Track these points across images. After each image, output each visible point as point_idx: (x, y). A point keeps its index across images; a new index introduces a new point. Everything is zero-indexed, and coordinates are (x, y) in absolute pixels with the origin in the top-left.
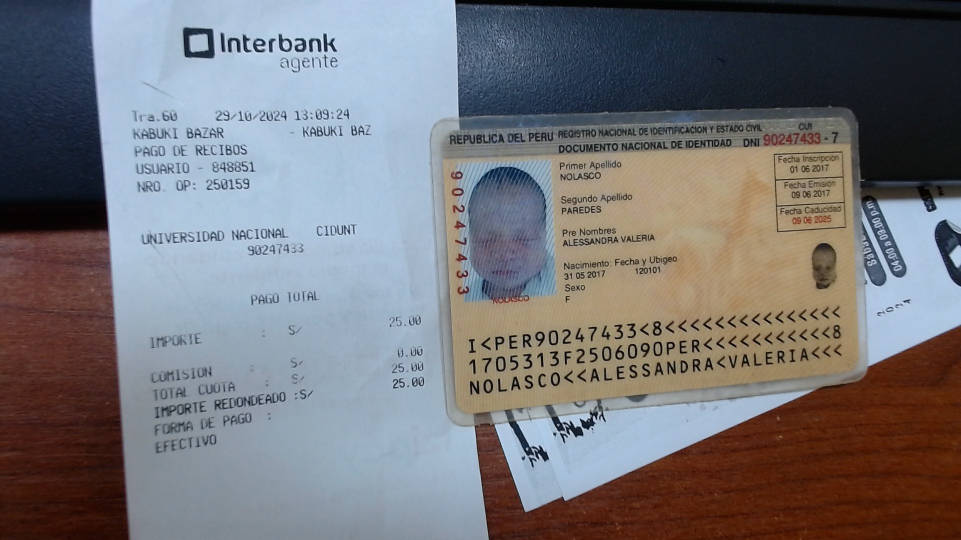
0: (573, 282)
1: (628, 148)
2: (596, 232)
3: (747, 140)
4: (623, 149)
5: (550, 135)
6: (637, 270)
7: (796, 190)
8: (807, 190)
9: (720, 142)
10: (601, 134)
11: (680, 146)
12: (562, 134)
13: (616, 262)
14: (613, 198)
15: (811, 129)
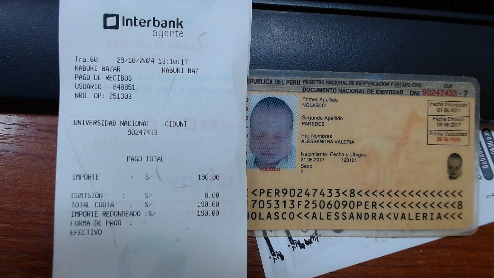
0: (306, 163)
1: (342, 92)
2: (321, 136)
3: (412, 91)
4: (339, 92)
5: (298, 81)
6: (343, 159)
7: (440, 122)
8: (447, 122)
9: (396, 92)
10: (327, 83)
11: (372, 92)
12: (305, 81)
13: (331, 154)
14: (332, 119)
15: (451, 88)
